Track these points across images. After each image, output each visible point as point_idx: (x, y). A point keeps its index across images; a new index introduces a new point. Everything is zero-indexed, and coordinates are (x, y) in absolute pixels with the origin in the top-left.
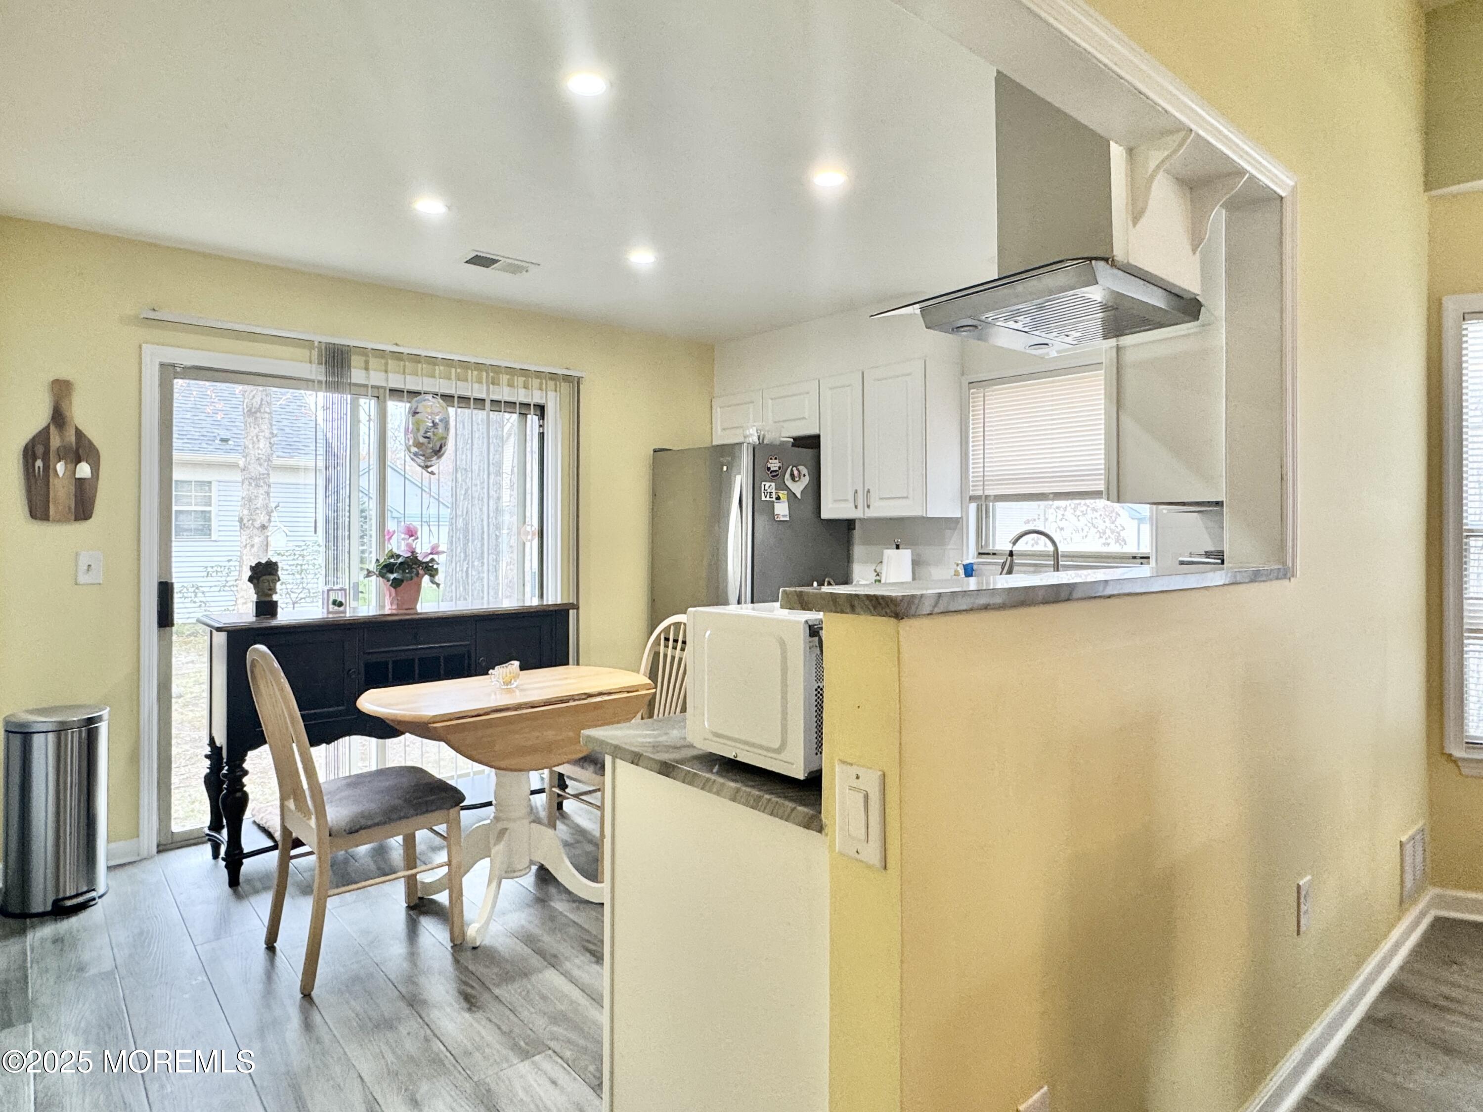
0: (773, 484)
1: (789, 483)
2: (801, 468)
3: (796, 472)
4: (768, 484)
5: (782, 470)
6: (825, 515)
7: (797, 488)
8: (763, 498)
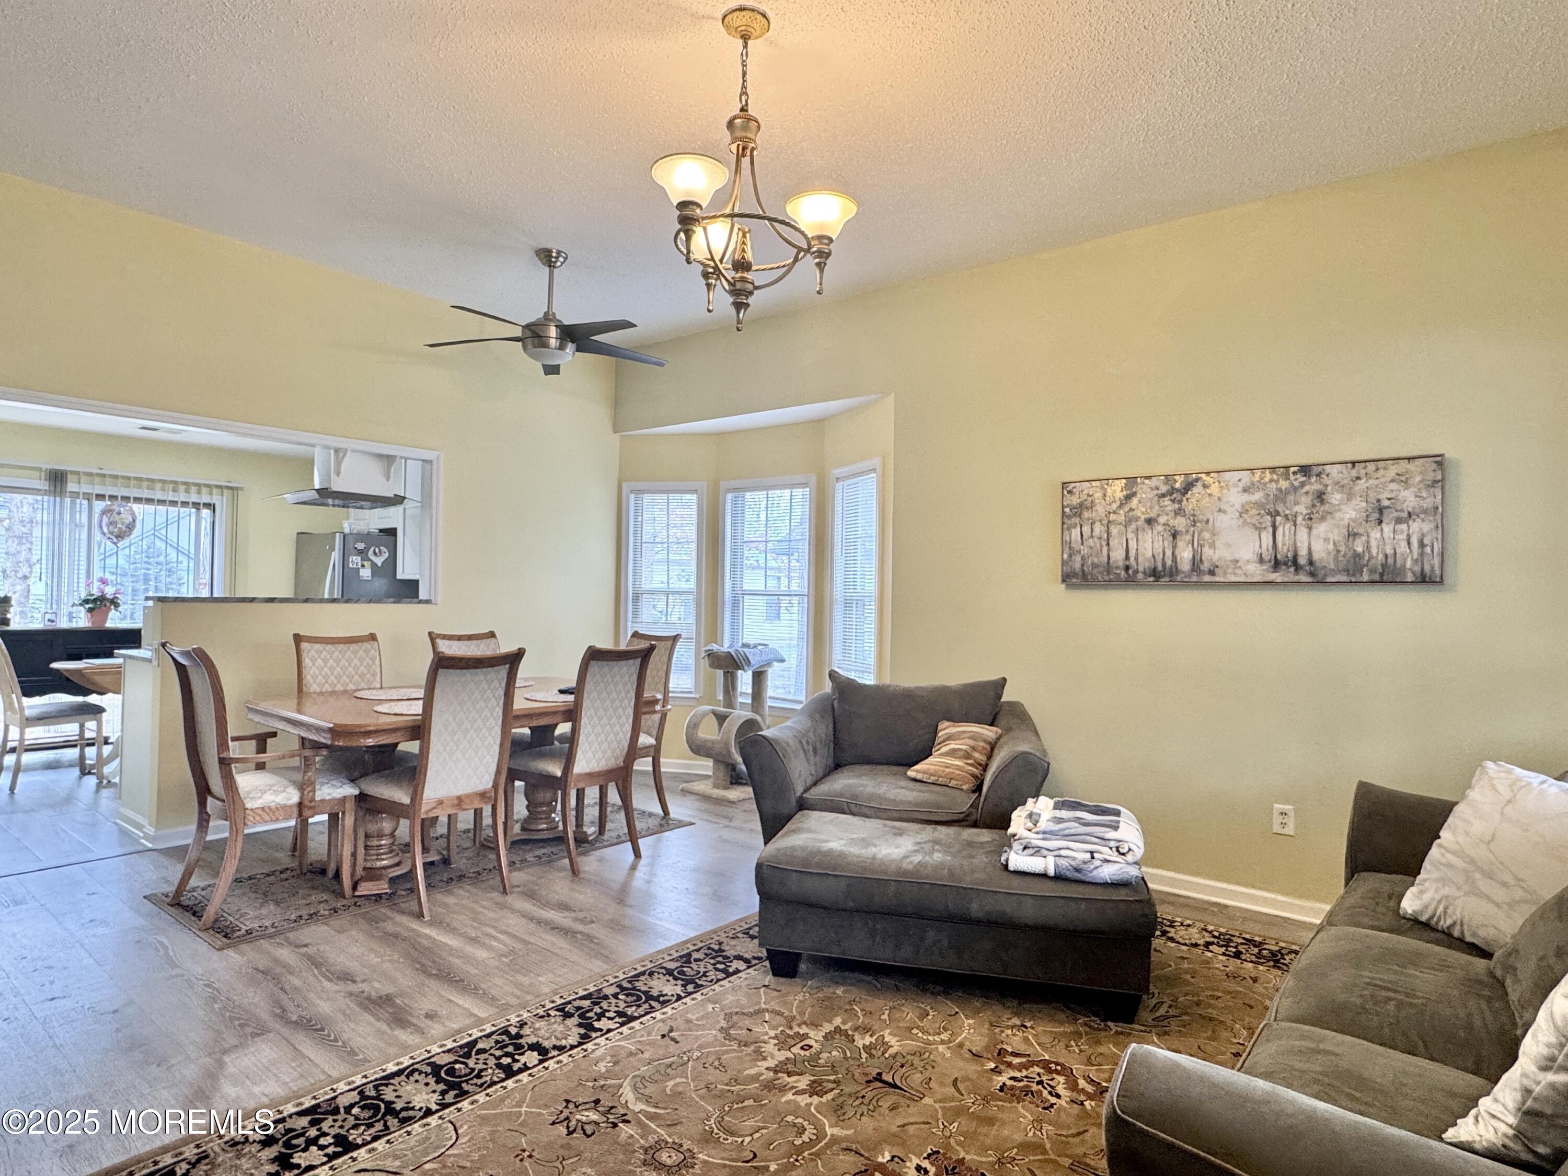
0: (359, 558)
1: (372, 557)
2: (381, 548)
3: (377, 550)
4: (354, 558)
5: (367, 549)
6: (400, 576)
7: (379, 561)
8: (351, 566)
